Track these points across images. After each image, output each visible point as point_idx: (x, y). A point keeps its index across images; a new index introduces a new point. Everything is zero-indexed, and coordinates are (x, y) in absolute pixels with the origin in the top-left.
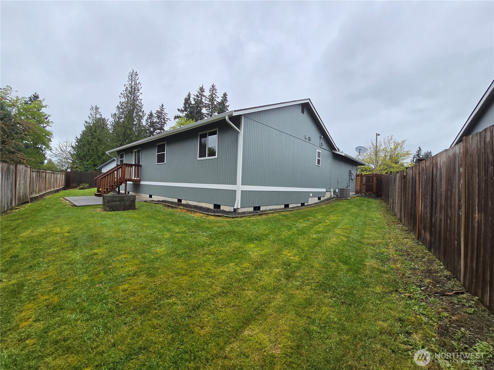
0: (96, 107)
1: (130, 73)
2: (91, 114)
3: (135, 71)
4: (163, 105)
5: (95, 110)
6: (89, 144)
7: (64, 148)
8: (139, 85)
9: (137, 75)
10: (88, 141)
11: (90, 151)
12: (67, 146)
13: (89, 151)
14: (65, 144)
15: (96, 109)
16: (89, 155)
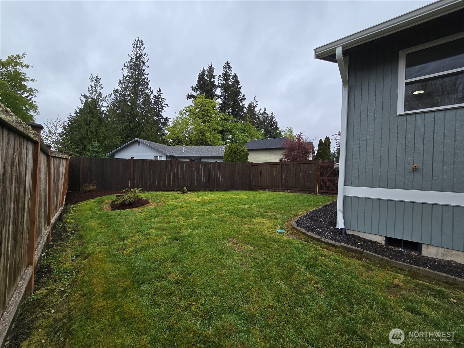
0: (97, 78)
1: (135, 41)
2: (91, 85)
3: (140, 40)
4: (160, 90)
5: (94, 81)
6: (87, 124)
7: (54, 128)
8: (146, 56)
9: (142, 44)
10: (86, 120)
11: (89, 133)
12: (58, 127)
13: (87, 134)
14: (55, 123)
15: (96, 80)
16: (87, 139)
